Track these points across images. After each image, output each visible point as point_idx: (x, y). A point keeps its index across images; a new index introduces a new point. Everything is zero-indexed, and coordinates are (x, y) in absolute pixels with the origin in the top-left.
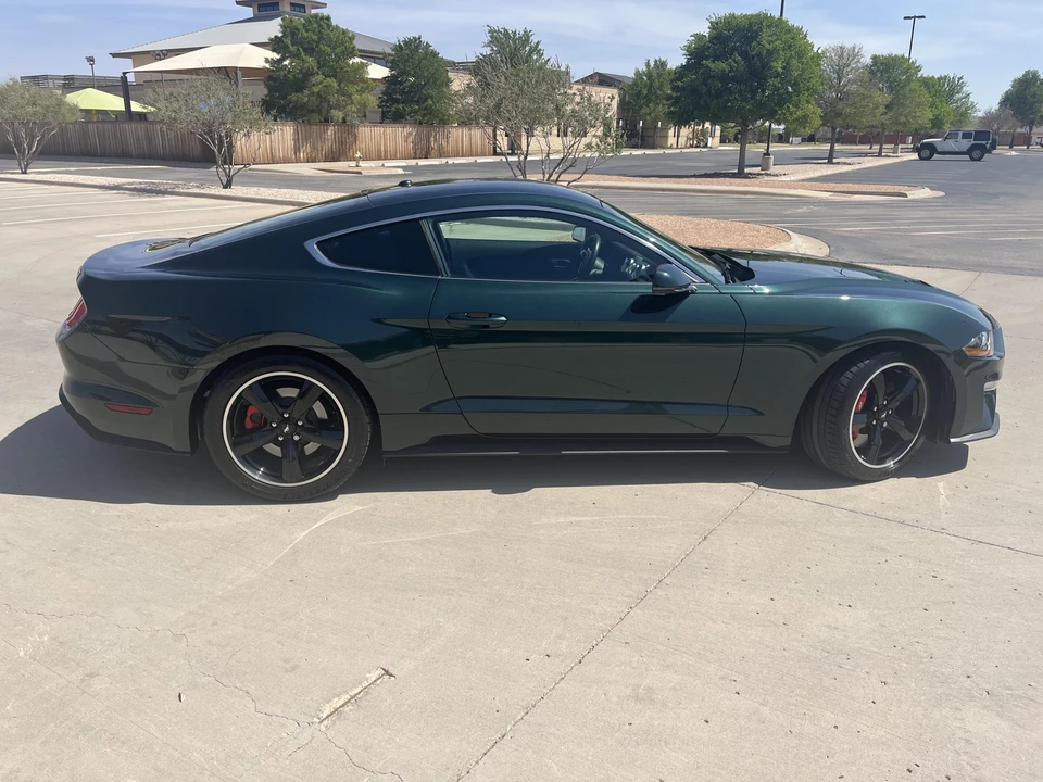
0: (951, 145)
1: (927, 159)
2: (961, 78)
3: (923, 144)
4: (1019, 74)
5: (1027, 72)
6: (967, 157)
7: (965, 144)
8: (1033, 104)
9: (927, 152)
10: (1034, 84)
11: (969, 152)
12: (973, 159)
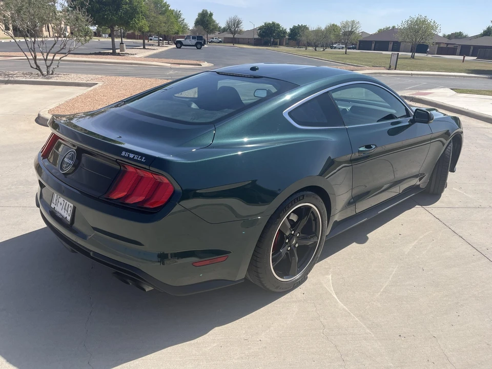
0: (188, 42)
1: (180, 48)
2: (180, 11)
3: (177, 41)
4: (201, 11)
5: (203, 10)
6: (195, 48)
7: (194, 42)
8: (208, 24)
9: (179, 45)
10: (207, 15)
11: (196, 45)
12: (198, 49)
